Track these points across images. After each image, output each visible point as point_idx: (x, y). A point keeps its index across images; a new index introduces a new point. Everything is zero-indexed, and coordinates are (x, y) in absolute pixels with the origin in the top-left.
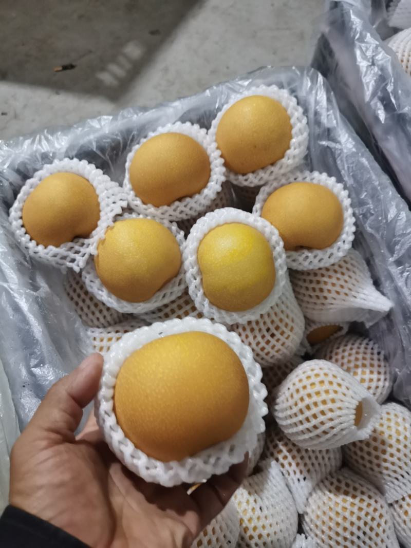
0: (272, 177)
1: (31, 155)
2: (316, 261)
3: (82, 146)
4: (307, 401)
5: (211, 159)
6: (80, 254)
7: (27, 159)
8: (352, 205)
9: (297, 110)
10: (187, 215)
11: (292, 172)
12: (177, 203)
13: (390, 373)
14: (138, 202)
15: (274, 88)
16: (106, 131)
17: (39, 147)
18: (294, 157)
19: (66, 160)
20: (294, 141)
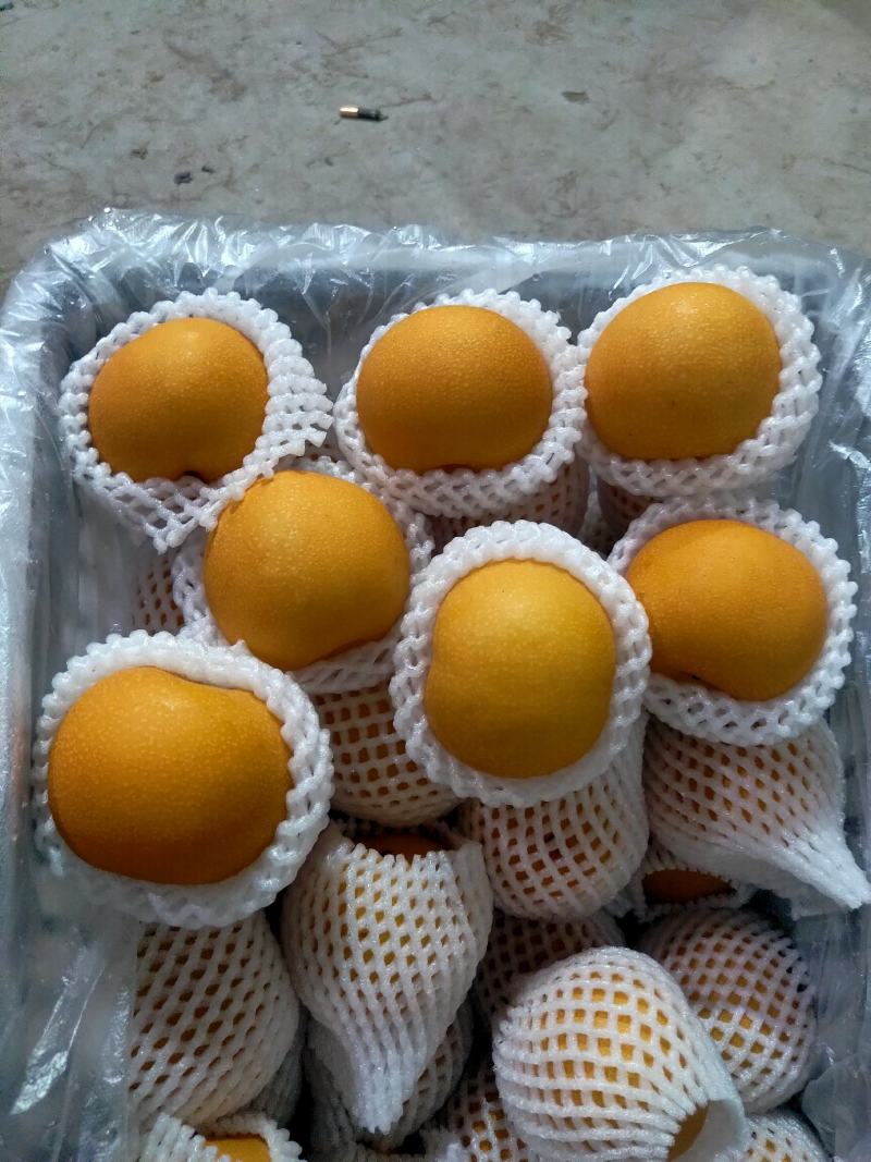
0: (689, 489)
1: (162, 261)
2: (717, 724)
3: (281, 277)
4: (573, 1051)
5: (558, 402)
6: (181, 515)
7: (149, 265)
8: (855, 623)
9: (805, 353)
10: (454, 508)
11: (739, 494)
12: (440, 475)
13: (812, 1048)
14: (355, 442)
15: (771, 283)
16: (345, 260)
17: (187, 250)
18: (759, 460)
19: (234, 295)
20: (772, 422)
